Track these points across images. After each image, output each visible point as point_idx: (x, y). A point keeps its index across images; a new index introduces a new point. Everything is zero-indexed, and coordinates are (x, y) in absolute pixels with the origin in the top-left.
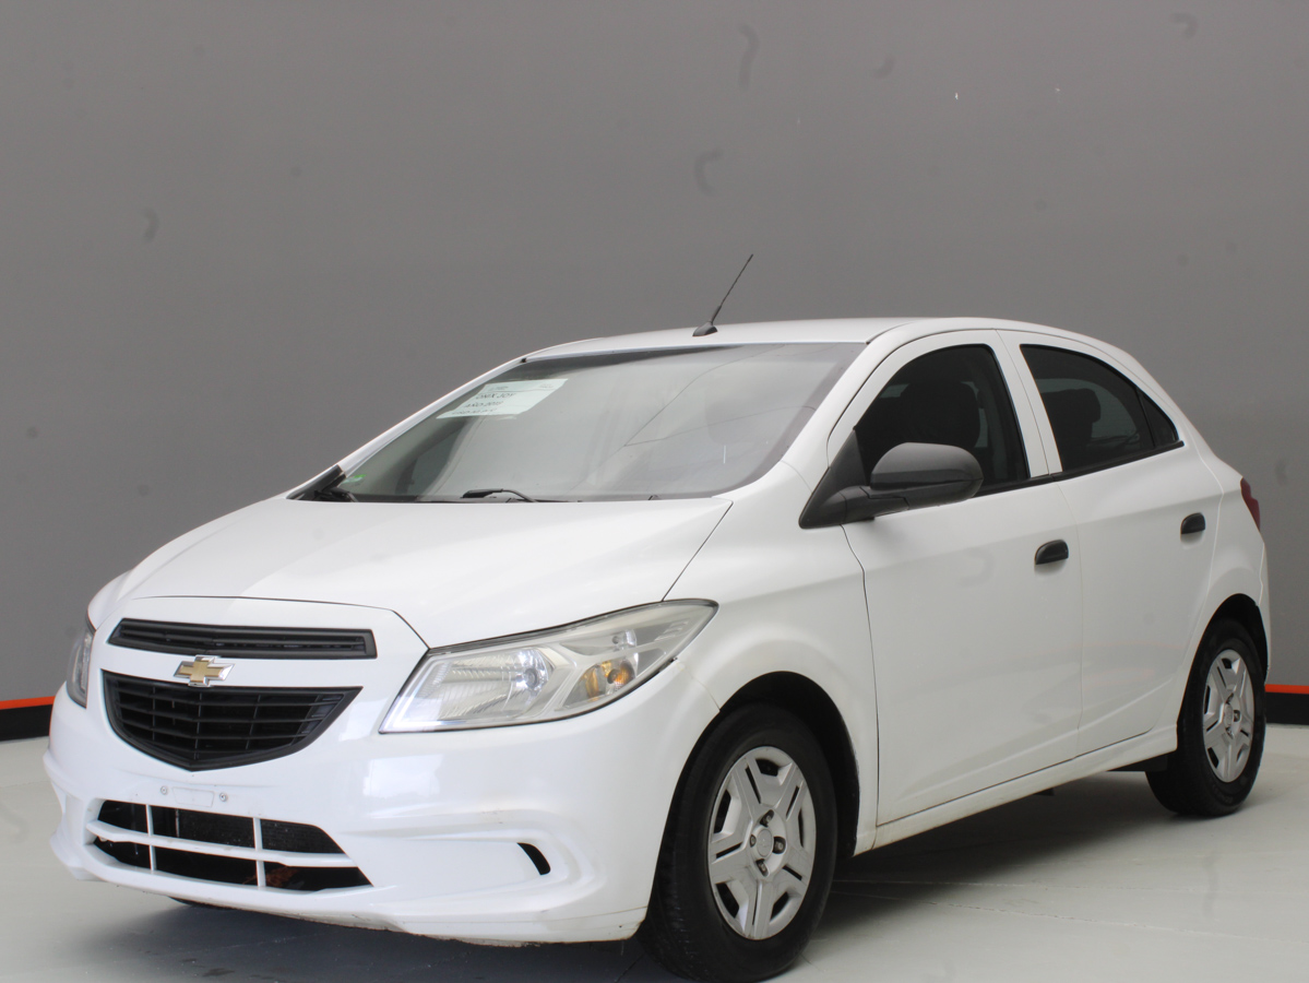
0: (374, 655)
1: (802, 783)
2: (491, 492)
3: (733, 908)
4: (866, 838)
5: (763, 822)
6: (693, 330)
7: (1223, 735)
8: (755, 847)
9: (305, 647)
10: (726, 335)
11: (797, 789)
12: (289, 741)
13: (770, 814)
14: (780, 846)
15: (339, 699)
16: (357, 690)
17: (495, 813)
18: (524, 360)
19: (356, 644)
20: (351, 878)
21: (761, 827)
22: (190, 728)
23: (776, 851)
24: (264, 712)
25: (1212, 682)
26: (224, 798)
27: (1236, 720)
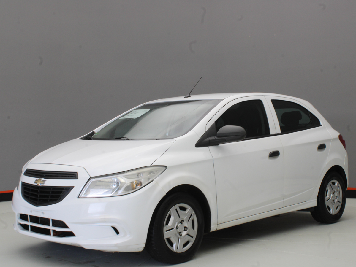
0: (77, 179)
1: (193, 213)
2: (122, 138)
3: (172, 244)
4: (214, 227)
5: (181, 223)
6: (184, 97)
7: (332, 202)
8: (178, 229)
9: (63, 176)
10: (192, 98)
11: (192, 214)
12: (57, 200)
13: (183, 221)
14: (186, 229)
15: (68, 189)
16: (73, 187)
17: (104, 219)
18: (145, 104)
19: (73, 176)
20: (71, 234)
21: (180, 224)
22: (36, 196)
23: (185, 230)
24: (53, 192)
25: (328, 188)
26: (43, 213)
27: (336, 198)
